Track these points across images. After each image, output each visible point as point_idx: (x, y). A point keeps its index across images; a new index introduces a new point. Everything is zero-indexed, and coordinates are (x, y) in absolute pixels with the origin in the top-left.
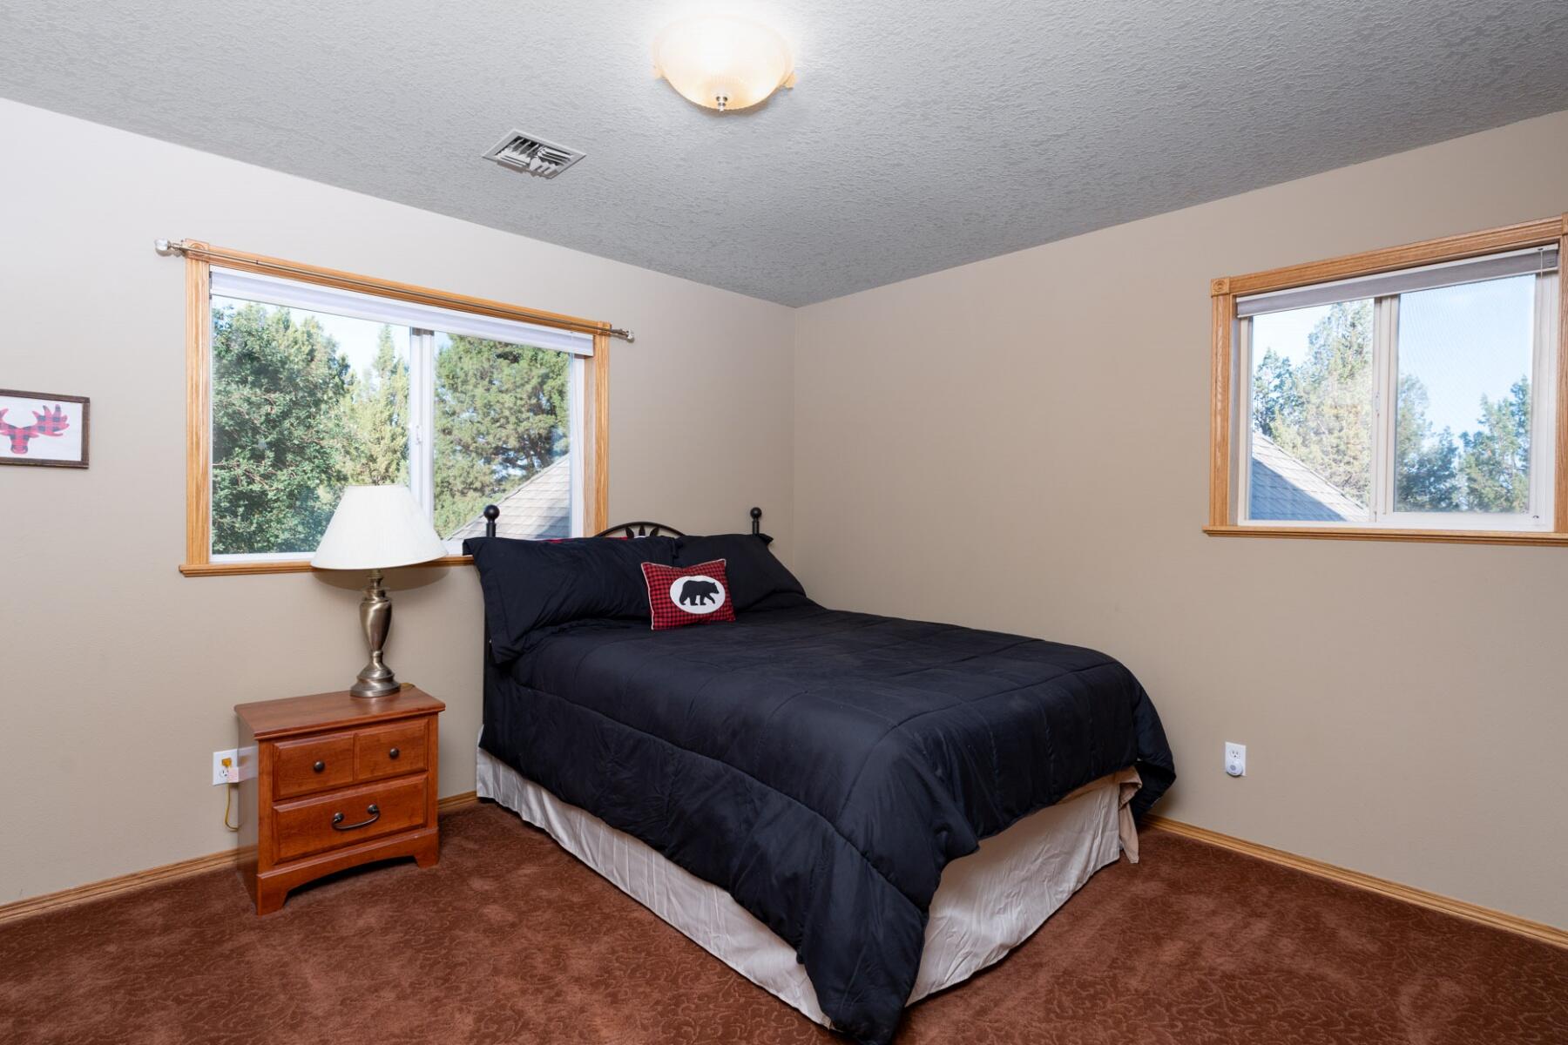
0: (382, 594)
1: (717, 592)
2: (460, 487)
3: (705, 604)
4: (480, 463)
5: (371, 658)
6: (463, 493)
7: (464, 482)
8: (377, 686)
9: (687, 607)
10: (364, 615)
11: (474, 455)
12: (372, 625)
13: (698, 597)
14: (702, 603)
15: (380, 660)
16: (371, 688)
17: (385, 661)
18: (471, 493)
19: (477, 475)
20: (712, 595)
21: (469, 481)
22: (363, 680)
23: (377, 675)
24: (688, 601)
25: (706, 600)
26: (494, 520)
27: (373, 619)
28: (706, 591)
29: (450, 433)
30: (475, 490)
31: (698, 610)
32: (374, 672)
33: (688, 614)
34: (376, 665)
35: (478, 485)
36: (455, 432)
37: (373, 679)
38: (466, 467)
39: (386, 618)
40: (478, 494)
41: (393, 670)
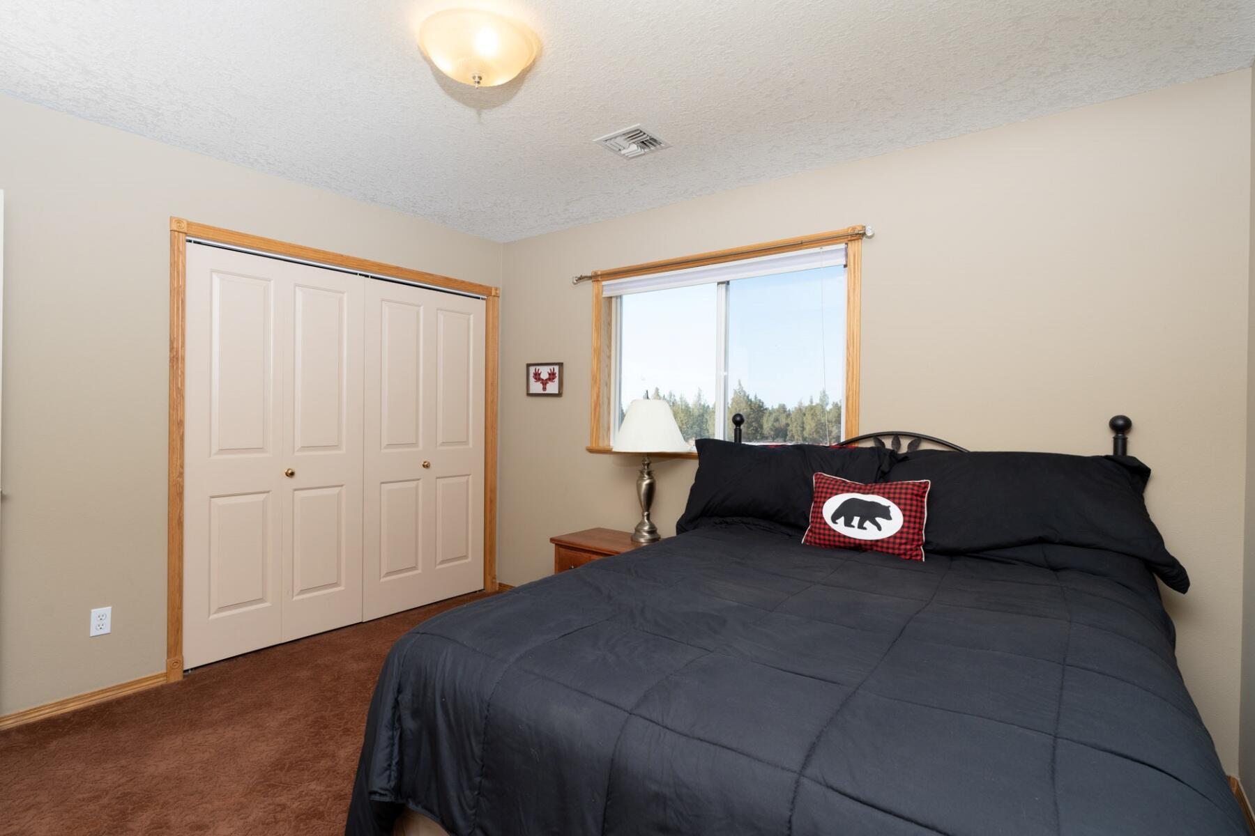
0: (649, 474)
1: (889, 518)
3: (865, 529)
5: (643, 516)
8: (647, 536)
9: (840, 527)
10: (639, 487)
12: (644, 494)
13: (856, 520)
14: (861, 526)
15: (648, 519)
16: (643, 537)
17: (651, 520)
20: (878, 520)
22: (638, 530)
23: (646, 528)
24: (841, 520)
25: (867, 524)
26: (740, 426)
27: (645, 490)
28: (872, 513)
31: (854, 533)
32: (645, 526)
33: (840, 535)
34: (646, 521)
37: (644, 531)
39: (651, 489)
41: (657, 525)
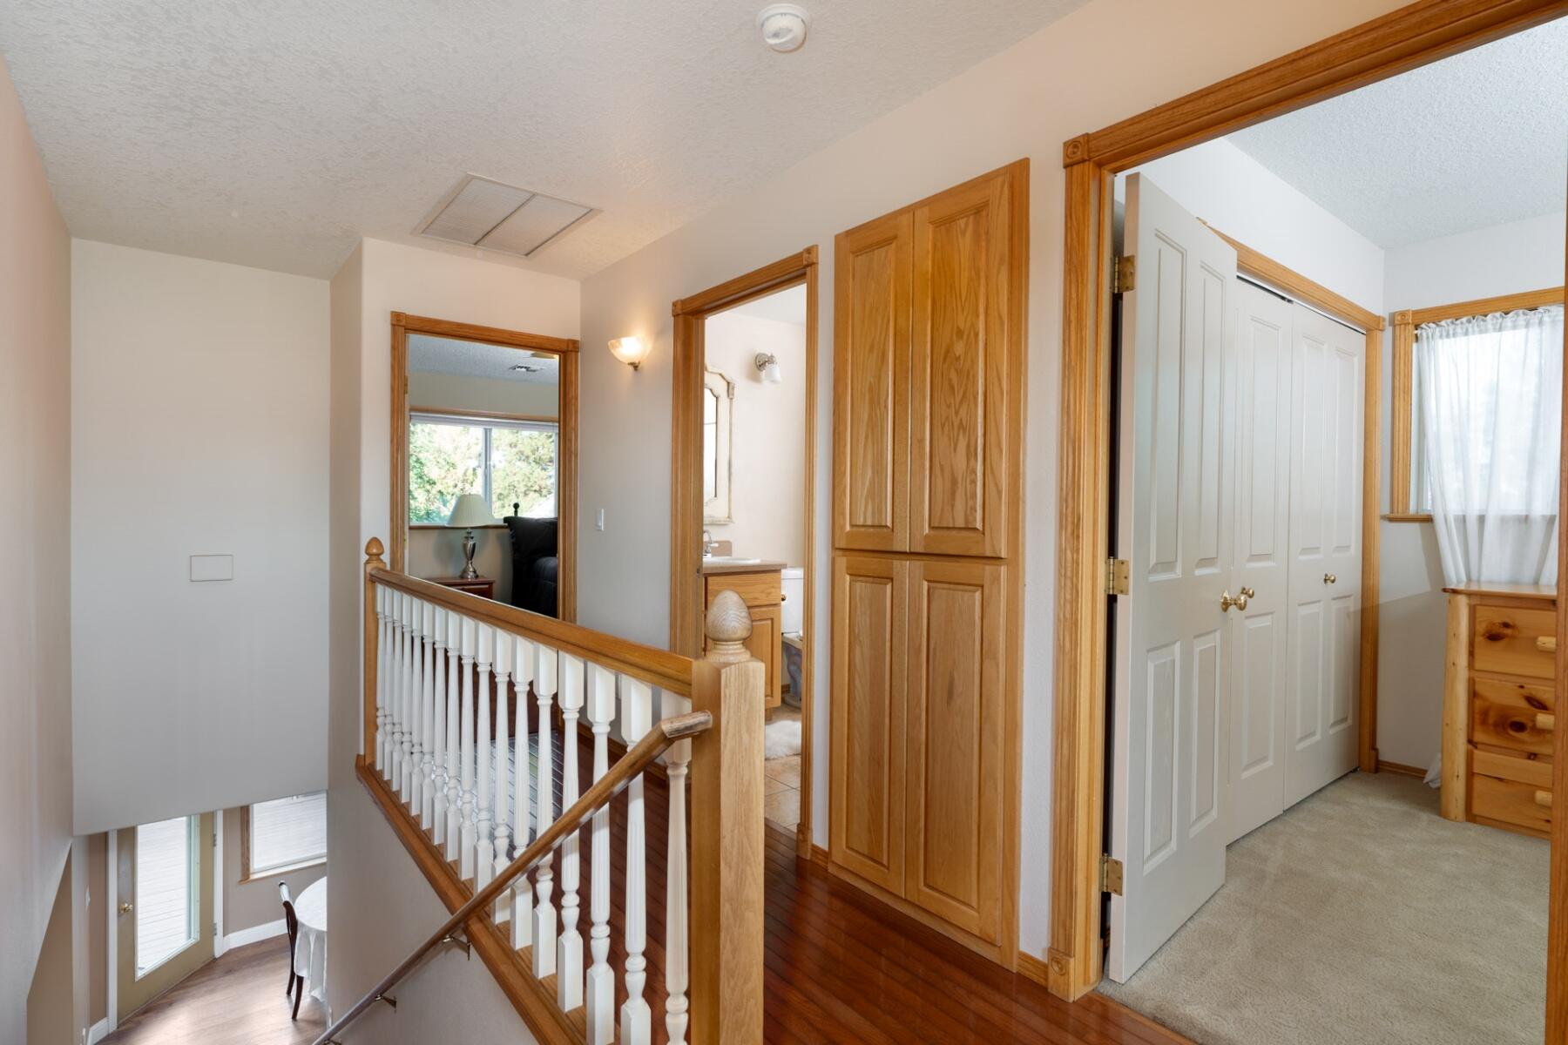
2: (523, 489)
4: (538, 470)
6: (526, 494)
7: (526, 486)
8: (471, 574)
10: (465, 545)
11: (533, 464)
12: (470, 550)
16: (469, 574)
18: (532, 494)
19: (536, 480)
21: (529, 484)
27: (470, 547)
29: (515, 446)
30: (535, 491)
35: (537, 488)
36: (519, 446)
38: (527, 474)
39: (474, 547)
40: (537, 495)
